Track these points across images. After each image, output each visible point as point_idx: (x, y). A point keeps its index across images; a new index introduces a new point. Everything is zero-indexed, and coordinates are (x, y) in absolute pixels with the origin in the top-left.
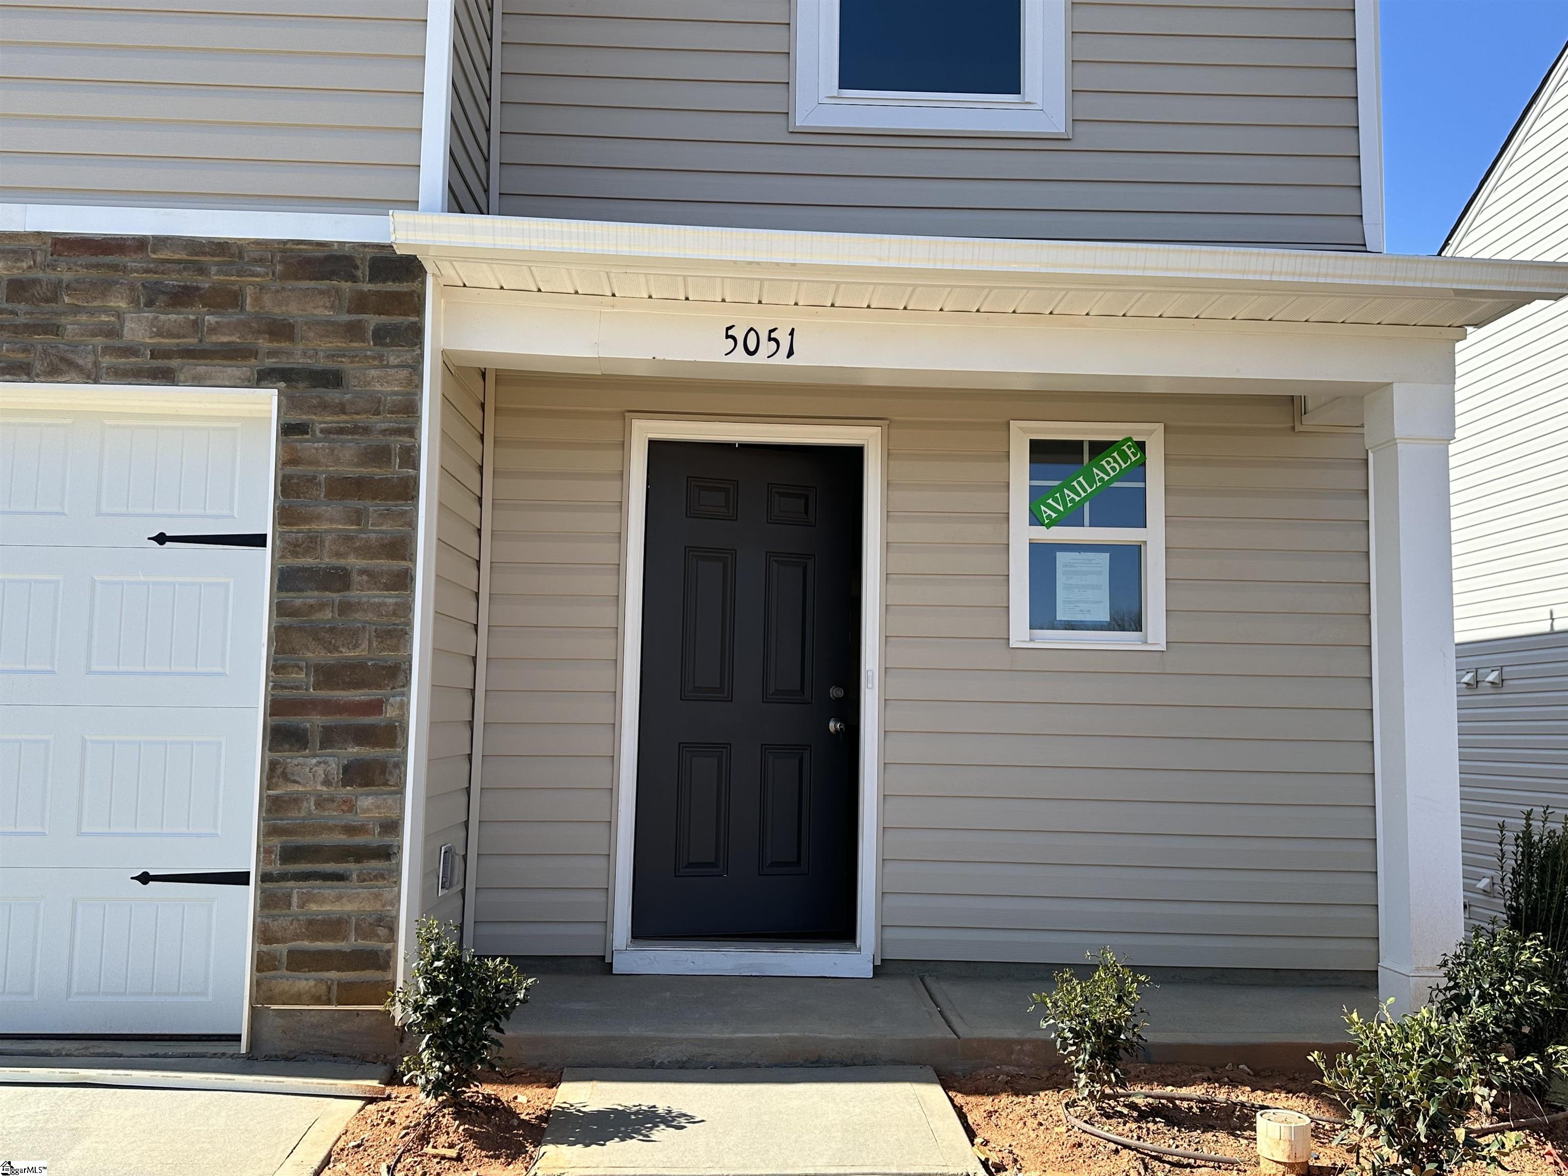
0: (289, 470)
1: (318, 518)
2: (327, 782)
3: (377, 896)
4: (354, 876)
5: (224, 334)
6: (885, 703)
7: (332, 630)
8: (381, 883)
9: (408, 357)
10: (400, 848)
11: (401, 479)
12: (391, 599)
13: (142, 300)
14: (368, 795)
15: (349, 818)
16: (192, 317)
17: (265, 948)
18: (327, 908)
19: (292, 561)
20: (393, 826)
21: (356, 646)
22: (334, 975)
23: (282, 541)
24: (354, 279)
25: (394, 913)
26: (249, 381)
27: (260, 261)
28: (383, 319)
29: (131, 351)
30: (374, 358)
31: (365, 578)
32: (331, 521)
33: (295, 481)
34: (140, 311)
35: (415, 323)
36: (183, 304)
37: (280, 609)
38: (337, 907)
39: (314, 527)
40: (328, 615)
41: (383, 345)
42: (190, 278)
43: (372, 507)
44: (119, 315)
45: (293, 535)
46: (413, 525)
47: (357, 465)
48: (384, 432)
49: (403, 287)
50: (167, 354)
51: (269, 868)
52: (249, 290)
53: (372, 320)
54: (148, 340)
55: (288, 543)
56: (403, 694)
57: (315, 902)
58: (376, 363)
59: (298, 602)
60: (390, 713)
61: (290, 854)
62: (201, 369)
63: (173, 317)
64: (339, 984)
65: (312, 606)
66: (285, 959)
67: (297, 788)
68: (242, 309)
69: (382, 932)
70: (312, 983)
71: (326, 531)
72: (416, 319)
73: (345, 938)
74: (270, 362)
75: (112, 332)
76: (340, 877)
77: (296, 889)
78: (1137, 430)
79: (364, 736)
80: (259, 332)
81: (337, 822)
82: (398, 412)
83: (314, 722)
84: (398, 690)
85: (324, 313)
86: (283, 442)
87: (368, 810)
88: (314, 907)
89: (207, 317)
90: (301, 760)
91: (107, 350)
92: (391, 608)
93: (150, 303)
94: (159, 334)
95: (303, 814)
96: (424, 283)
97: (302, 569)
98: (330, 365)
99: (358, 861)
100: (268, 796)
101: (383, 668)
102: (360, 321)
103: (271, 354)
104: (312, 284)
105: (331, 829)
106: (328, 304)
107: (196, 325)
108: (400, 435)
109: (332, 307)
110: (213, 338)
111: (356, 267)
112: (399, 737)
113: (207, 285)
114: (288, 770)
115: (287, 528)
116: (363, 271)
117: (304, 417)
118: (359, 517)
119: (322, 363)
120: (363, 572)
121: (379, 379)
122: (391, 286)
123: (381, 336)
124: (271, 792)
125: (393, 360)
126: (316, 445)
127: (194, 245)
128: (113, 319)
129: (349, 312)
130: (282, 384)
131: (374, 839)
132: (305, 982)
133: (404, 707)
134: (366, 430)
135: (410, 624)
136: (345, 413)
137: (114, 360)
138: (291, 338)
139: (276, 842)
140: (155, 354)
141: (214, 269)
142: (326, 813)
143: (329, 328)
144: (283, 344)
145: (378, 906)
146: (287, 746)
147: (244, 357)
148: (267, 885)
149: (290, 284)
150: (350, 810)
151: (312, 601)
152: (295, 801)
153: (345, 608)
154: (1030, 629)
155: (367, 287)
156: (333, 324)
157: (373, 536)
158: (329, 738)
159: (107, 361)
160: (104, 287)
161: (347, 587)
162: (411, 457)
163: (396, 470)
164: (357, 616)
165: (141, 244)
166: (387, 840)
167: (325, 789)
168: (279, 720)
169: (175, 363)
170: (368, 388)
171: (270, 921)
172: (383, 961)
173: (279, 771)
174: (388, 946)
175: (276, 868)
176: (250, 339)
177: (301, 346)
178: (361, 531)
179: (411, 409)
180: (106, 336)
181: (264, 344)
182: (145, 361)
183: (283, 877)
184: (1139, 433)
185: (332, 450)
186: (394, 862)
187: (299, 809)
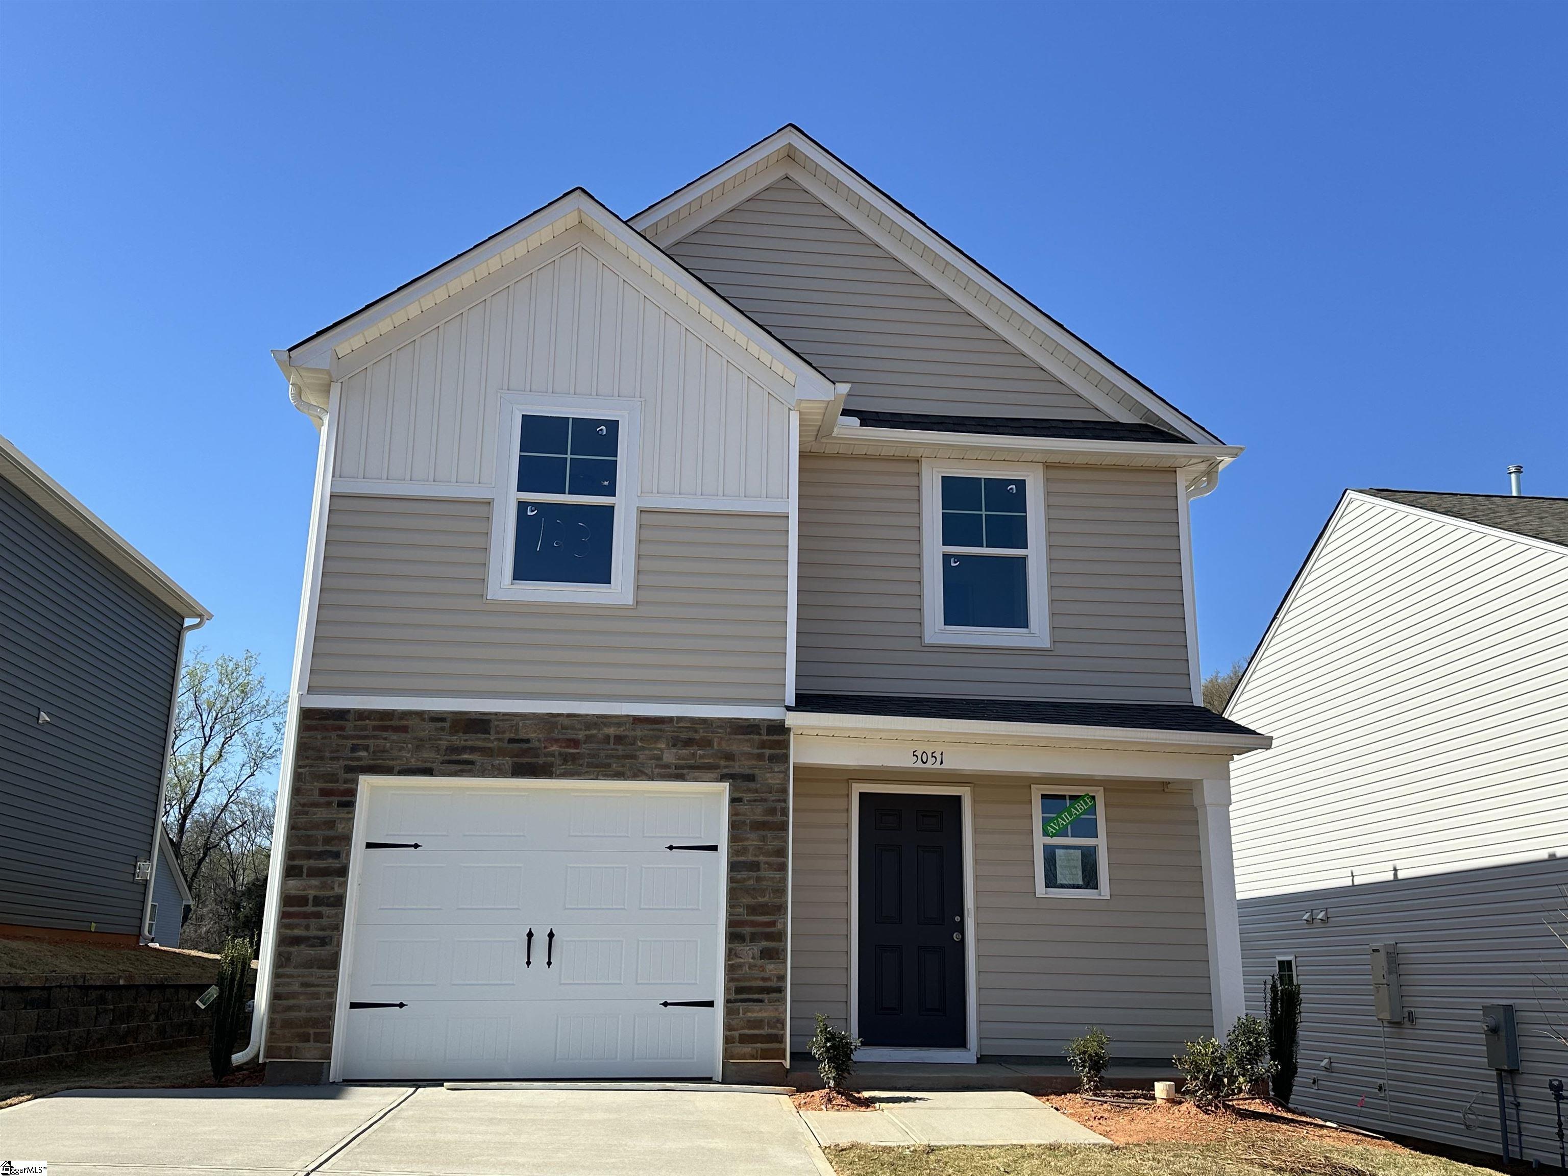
0: (734, 818)
1: (747, 839)
2: (753, 958)
3: (776, 1010)
4: (766, 1001)
5: (707, 759)
6: (977, 924)
7: (754, 889)
8: (778, 1003)
9: (782, 768)
10: (786, 987)
11: (781, 821)
12: (778, 875)
13: (670, 744)
14: (771, 963)
15: (762, 974)
16: (692, 751)
17: (729, 1033)
18: (755, 1015)
19: (735, 859)
20: (782, 978)
21: (764, 897)
22: (759, 1045)
23: (732, 849)
24: (760, 734)
25: (783, 1018)
26: (717, 779)
27: (720, 727)
28: (772, 751)
29: (667, 766)
30: (769, 769)
31: (767, 866)
32: (753, 841)
33: (737, 823)
34: (669, 748)
35: (785, 753)
36: (688, 746)
37: (731, 880)
38: (760, 1015)
39: (745, 843)
40: (751, 882)
41: (773, 763)
42: (691, 735)
43: (769, 834)
44: (661, 750)
45: (736, 847)
46: (787, 842)
47: (763, 816)
48: (773, 801)
49: (781, 738)
50: (682, 768)
51: (729, 997)
52: (716, 740)
53: (767, 752)
54: (674, 762)
55: (735, 851)
56: (784, 918)
57: (750, 1012)
58: (770, 770)
59: (739, 877)
60: (779, 926)
61: (739, 991)
62: (697, 774)
63: (684, 751)
64: (762, 1049)
65: (745, 879)
66: (737, 1037)
67: (742, 961)
68: (713, 747)
69: (779, 1025)
70: (750, 1049)
71: (750, 845)
72: (785, 751)
73: (763, 1028)
74: (725, 771)
75: (659, 758)
76: (761, 1001)
77: (741, 1006)
78: (1091, 791)
79: (769, 937)
80: (721, 758)
81: (758, 976)
82: (779, 792)
83: (747, 930)
84: (782, 916)
85: (747, 749)
86: (732, 806)
87: (770, 971)
88: (749, 1014)
89: (699, 752)
90: (742, 948)
91: (657, 766)
92: (778, 879)
93: (674, 745)
94: (679, 759)
95: (743, 972)
96: (789, 735)
97: (740, 862)
98: (751, 772)
99: (768, 993)
100: (729, 964)
101: (775, 906)
102: (762, 753)
103: (726, 767)
104: (742, 737)
105: (756, 979)
106: (749, 746)
107: (694, 755)
108: (780, 802)
109: (751, 747)
110: (702, 761)
111: (761, 729)
112: (783, 938)
113: (698, 738)
114: (737, 952)
115: (734, 844)
116: (764, 731)
117: (740, 795)
118: (763, 839)
119: (748, 771)
120: (766, 863)
121: (771, 778)
122: (776, 737)
123: (772, 759)
124: (729, 962)
125: (776, 769)
126: (746, 807)
127: (692, 720)
128: (659, 752)
129: (758, 749)
130: (731, 780)
131: (774, 984)
132: (747, 1049)
133: (785, 924)
134: (766, 800)
135: (786, 886)
136: (757, 793)
137: (660, 770)
138: (734, 760)
139: (733, 985)
140: (677, 767)
141: (701, 731)
142: (753, 972)
143: (750, 756)
144: (730, 763)
145: (776, 1014)
146: (736, 941)
147: (717, 769)
148: (729, 1005)
149: (733, 737)
150: (763, 971)
151: (745, 876)
152: (740, 966)
153: (759, 879)
154: (1046, 887)
155: (765, 738)
156: (752, 754)
157: (770, 847)
158: (754, 938)
159: (657, 771)
160: (657, 739)
161: (759, 870)
162: (785, 812)
163: (779, 818)
164: (764, 883)
165: (671, 719)
166: (779, 984)
167: (752, 961)
168: (732, 930)
169: (685, 771)
170: (766, 782)
171: (731, 1021)
172: (780, 1039)
173: (733, 953)
174: (782, 1032)
175: (733, 996)
176: (717, 761)
177: (738, 764)
178: (765, 845)
179: (785, 791)
180: (657, 760)
181: (723, 763)
182: (672, 771)
183: (736, 1001)
184: (1093, 791)
185: (752, 809)
186: (783, 994)
187: (742, 971)
